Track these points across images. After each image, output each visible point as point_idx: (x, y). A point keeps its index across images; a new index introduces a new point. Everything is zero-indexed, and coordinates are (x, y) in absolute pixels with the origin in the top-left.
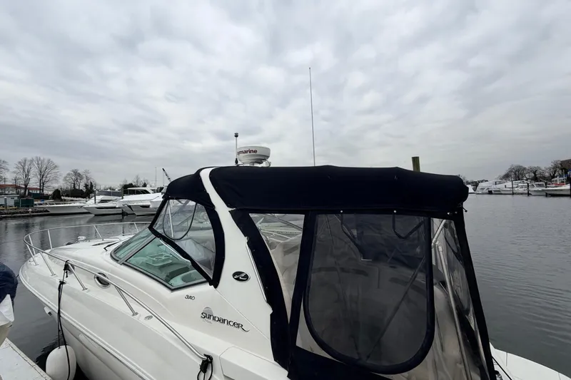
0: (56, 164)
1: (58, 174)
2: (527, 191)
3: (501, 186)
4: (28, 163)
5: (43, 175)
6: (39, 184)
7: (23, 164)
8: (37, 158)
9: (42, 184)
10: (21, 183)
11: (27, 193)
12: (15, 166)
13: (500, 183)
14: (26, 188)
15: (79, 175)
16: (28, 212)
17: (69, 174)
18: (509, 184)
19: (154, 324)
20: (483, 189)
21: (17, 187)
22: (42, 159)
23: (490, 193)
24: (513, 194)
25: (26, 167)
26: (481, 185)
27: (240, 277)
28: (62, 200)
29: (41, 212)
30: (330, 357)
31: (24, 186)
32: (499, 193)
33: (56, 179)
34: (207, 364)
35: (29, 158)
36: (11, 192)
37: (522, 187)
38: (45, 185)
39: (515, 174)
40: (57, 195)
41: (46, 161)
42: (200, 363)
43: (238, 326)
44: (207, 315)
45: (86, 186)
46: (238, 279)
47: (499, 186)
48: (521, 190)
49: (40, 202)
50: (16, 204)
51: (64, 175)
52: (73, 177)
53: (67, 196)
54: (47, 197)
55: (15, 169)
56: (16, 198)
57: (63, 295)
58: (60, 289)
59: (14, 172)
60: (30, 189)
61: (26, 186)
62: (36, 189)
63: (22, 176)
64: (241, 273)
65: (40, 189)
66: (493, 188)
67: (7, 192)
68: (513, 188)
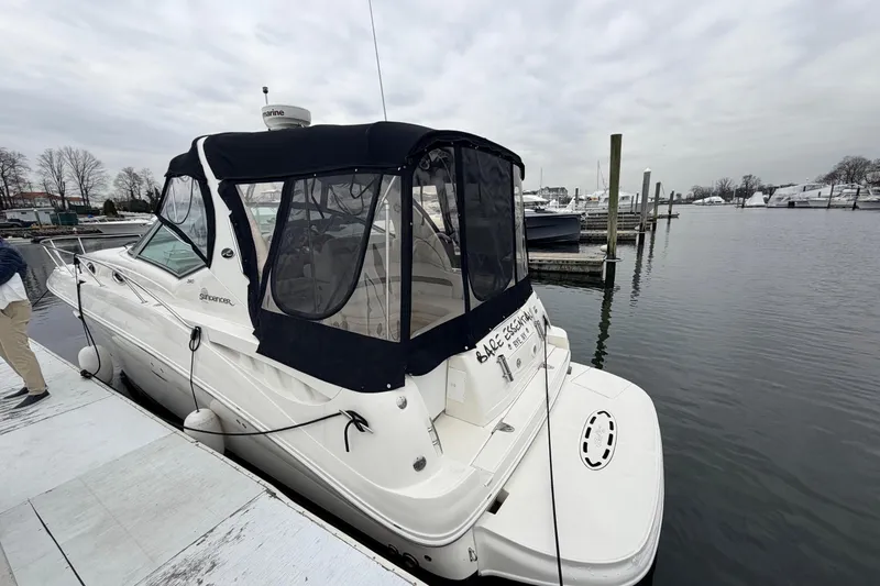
0: (98, 159)
1: (103, 174)
2: (853, 203)
3: (812, 194)
4: (55, 159)
5: (83, 177)
6: (79, 191)
7: (48, 159)
8: (66, 149)
9: (85, 191)
10: (54, 190)
11: (67, 205)
12: (39, 163)
13: (813, 188)
14: (63, 198)
15: (135, 176)
16: (72, 233)
17: (120, 176)
18: (826, 190)
19: (161, 310)
20: (780, 199)
21: (50, 197)
22: (74, 150)
23: (791, 205)
24: (829, 207)
25: (55, 164)
26: (779, 192)
27: (227, 254)
28: (117, 216)
29: (91, 232)
30: (281, 312)
31: (59, 195)
32: (805, 205)
33: (102, 184)
34: (197, 333)
35: (56, 149)
36: (44, 204)
37: (848, 195)
38: (90, 193)
39: (848, 174)
40: (111, 208)
41: (81, 154)
42: (190, 332)
43: (227, 301)
44: (204, 296)
45: (150, 194)
46: (225, 256)
47: (809, 194)
48: (844, 200)
49: (87, 219)
50: (54, 221)
51: (115, 177)
52: (128, 181)
53: (125, 210)
54: (95, 212)
55: (40, 168)
56: (52, 212)
57: (81, 293)
58: (79, 286)
59: (40, 172)
60: (69, 199)
61: (62, 194)
62: (78, 199)
63: (53, 180)
64: (228, 249)
65: (84, 200)
66: (798, 196)
67: (38, 204)
68: (831, 196)
